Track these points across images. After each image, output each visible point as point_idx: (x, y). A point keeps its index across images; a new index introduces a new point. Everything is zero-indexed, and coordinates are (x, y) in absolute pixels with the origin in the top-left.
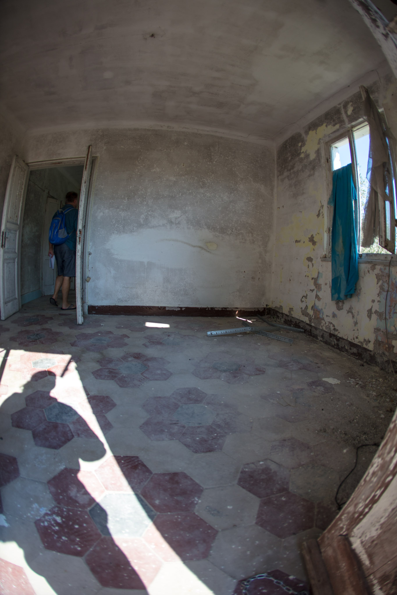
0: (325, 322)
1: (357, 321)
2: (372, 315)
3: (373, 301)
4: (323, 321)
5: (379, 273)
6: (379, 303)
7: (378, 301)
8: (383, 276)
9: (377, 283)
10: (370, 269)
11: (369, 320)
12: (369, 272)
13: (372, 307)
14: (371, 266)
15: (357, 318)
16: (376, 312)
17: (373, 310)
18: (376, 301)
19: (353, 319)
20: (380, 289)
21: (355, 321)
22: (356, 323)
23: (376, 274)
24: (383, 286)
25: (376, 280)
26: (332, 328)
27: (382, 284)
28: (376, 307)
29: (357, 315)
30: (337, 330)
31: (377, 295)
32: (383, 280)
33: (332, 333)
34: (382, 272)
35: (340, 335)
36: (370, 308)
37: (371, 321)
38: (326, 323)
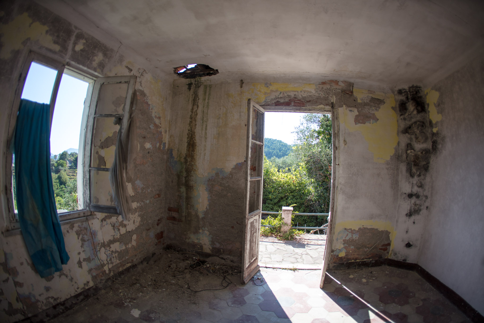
0: (41, 302)
1: (71, 277)
2: (82, 264)
3: (79, 253)
4: (39, 303)
5: (77, 229)
6: (84, 252)
7: (83, 251)
8: (82, 230)
9: (78, 238)
10: (69, 229)
11: (81, 269)
12: (68, 232)
13: (80, 258)
14: (69, 226)
15: (70, 275)
16: (84, 260)
17: (82, 260)
18: (81, 252)
19: (67, 278)
20: (82, 241)
21: (70, 278)
22: (72, 279)
23: (75, 232)
24: (83, 238)
25: (76, 236)
26: (52, 300)
27: (82, 237)
28: (83, 256)
29: (70, 272)
30: (58, 298)
31: (81, 247)
32: (82, 234)
33: (54, 304)
34: (80, 228)
35: (62, 300)
36: (79, 259)
37: (83, 269)
38: (43, 302)
